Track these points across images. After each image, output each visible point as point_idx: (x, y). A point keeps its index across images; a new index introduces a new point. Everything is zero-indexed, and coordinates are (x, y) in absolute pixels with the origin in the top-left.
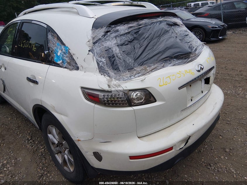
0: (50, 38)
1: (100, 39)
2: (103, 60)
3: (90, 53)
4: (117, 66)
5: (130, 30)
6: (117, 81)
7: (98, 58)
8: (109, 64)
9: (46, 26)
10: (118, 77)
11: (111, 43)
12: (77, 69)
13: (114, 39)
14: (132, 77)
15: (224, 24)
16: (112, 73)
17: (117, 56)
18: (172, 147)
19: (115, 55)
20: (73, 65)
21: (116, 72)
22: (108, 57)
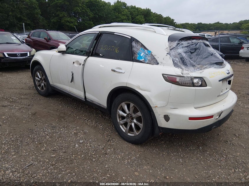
0: (134, 45)
1: (174, 47)
2: (177, 59)
3: (168, 55)
4: (186, 63)
5: (188, 45)
6: (187, 71)
7: (173, 58)
8: (181, 62)
9: (130, 38)
10: (187, 69)
11: (180, 50)
12: (158, 64)
13: (182, 48)
14: (195, 70)
15: (222, 54)
16: (183, 67)
17: (185, 58)
18: (213, 116)
19: (184, 57)
20: (154, 61)
21: (185, 66)
22: (180, 58)
